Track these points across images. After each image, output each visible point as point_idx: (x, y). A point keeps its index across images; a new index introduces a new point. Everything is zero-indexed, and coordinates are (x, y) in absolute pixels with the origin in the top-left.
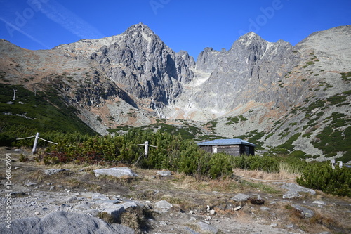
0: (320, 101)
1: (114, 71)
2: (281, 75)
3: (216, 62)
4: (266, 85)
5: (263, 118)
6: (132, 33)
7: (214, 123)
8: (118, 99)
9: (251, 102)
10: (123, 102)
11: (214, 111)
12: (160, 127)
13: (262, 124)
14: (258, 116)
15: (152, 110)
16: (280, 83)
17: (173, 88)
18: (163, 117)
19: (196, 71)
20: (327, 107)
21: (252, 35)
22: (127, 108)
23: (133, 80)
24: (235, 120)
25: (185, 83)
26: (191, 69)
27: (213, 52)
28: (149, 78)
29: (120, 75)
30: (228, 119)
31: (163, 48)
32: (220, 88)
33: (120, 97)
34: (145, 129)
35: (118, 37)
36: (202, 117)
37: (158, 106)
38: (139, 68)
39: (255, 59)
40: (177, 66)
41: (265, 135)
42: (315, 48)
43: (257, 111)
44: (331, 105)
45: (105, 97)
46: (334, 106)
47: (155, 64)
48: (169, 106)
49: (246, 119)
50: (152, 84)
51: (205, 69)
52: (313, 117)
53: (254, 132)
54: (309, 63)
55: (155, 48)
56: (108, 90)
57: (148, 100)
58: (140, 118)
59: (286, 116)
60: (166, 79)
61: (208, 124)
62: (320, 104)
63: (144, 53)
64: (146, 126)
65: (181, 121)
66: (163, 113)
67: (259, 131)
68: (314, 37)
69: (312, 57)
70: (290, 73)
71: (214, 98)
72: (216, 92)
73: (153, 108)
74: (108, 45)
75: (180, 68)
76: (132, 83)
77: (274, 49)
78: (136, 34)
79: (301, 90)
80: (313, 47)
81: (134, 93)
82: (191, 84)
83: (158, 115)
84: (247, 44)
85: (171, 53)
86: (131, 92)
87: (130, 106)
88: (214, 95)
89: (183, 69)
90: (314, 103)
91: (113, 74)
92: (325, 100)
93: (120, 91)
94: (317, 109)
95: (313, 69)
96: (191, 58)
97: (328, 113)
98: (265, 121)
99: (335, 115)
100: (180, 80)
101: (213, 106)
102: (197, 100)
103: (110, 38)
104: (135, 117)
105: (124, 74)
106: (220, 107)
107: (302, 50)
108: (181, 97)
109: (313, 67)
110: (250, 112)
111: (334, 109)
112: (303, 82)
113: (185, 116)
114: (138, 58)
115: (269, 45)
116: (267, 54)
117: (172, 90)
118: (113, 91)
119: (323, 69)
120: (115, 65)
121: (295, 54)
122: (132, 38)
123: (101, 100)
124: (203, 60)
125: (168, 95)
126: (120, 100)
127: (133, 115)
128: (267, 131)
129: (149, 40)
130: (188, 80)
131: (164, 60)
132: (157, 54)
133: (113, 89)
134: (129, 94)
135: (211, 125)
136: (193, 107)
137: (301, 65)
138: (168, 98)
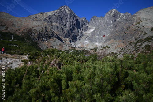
0: (141, 40)
1: (54, 26)
2: (125, 28)
3: (98, 22)
4: (119, 33)
5: (117, 47)
6: (61, 9)
7: (96, 49)
8: (55, 38)
9: (112, 40)
10: (57, 40)
11: (97, 44)
12: (72, 51)
13: (116, 49)
14: (115, 46)
15: (70, 43)
16: (125, 32)
17: (79, 33)
18: (75, 46)
19: (89, 26)
20: (144, 42)
21: (114, 10)
22: (59, 42)
23: (62, 30)
24: (105, 48)
25: (84, 31)
26: (87, 25)
27: (97, 18)
28: (69, 29)
29: (56, 28)
30: (102, 47)
31: (75, 16)
32: (99, 34)
33: (56, 37)
34: (66, 51)
35: (55, 11)
36: (92, 46)
37: (73, 41)
38: (64, 25)
39: (115, 21)
40: (81, 24)
41: (117, 54)
42: (141, 16)
43: (114, 44)
44: (145, 41)
45: (50, 38)
46: (147, 42)
47: (71, 23)
48: (77, 42)
49: (110, 48)
50: (70, 32)
51: (93, 25)
52: (138, 47)
53: (113, 53)
54: (138, 23)
55: (71, 16)
56: (51, 35)
57: (68, 39)
58: (64, 47)
59: (126, 46)
60: (76, 30)
61: (93, 49)
62: (141, 41)
63: (67, 19)
64: (67, 50)
65: (82, 48)
66: (75, 45)
67: (115, 52)
68: (141, 11)
69: (139, 20)
70: (129, 27)
71: (97, 38)
72: (98, 35)
73: (70, 42)
74: (51, 15)
75: (82, 25)
76: (61, 32)
77: (124, 16)
78: (63, 10)
79: (134, 35)
80: (140, 16)
81: (62, 36)
82: (87, 32)
83: (73, 45)
84: (112, 14)
85: (78, 18)
86: (61, 36)
87: (60, 42)
88: (97, 37)
89: (84, 25)
90: (138, 41)
91: (53, 28)
92: (143, 39)
93: (56, 35)
94: (139, 43)
95: (139, 26)
96: (87, 20)
97: (144, 45)
98: (117, 49)
99: (147, 46)
100: (82, 30)
101: (96, 41)
102: (89, 39)
103: (52, 12)
104: (62, 46)
105: (58, 28)
106: (99, 42)
107: (135, 17)
108: (83, 38)
109: (139, 25)
110: (111, 44)
111: (146, 43)
112: (135, 31)
113: (84, 46)
114: (64, 21)
115: (122, 15)
116: (120, 18)
117: (79, 34)
118: (53, 35)
119: (144, 25)
120: (54, 24)
121: (132, 19)
122: (61, 12)
123: (48, 39)
124: (92, 21)
125: (77, 37)
126: (56, 39)
127: (61, 45)
128: (118, 52)
129: (69, 12)
130: (86, 30)
131: (75, 22)
132: (72, 19)
133: (53, 34)
134: (60, 36)
135: (94, 50)
136: (88, 42)
137: (134, 24)
138: (77, 38)
